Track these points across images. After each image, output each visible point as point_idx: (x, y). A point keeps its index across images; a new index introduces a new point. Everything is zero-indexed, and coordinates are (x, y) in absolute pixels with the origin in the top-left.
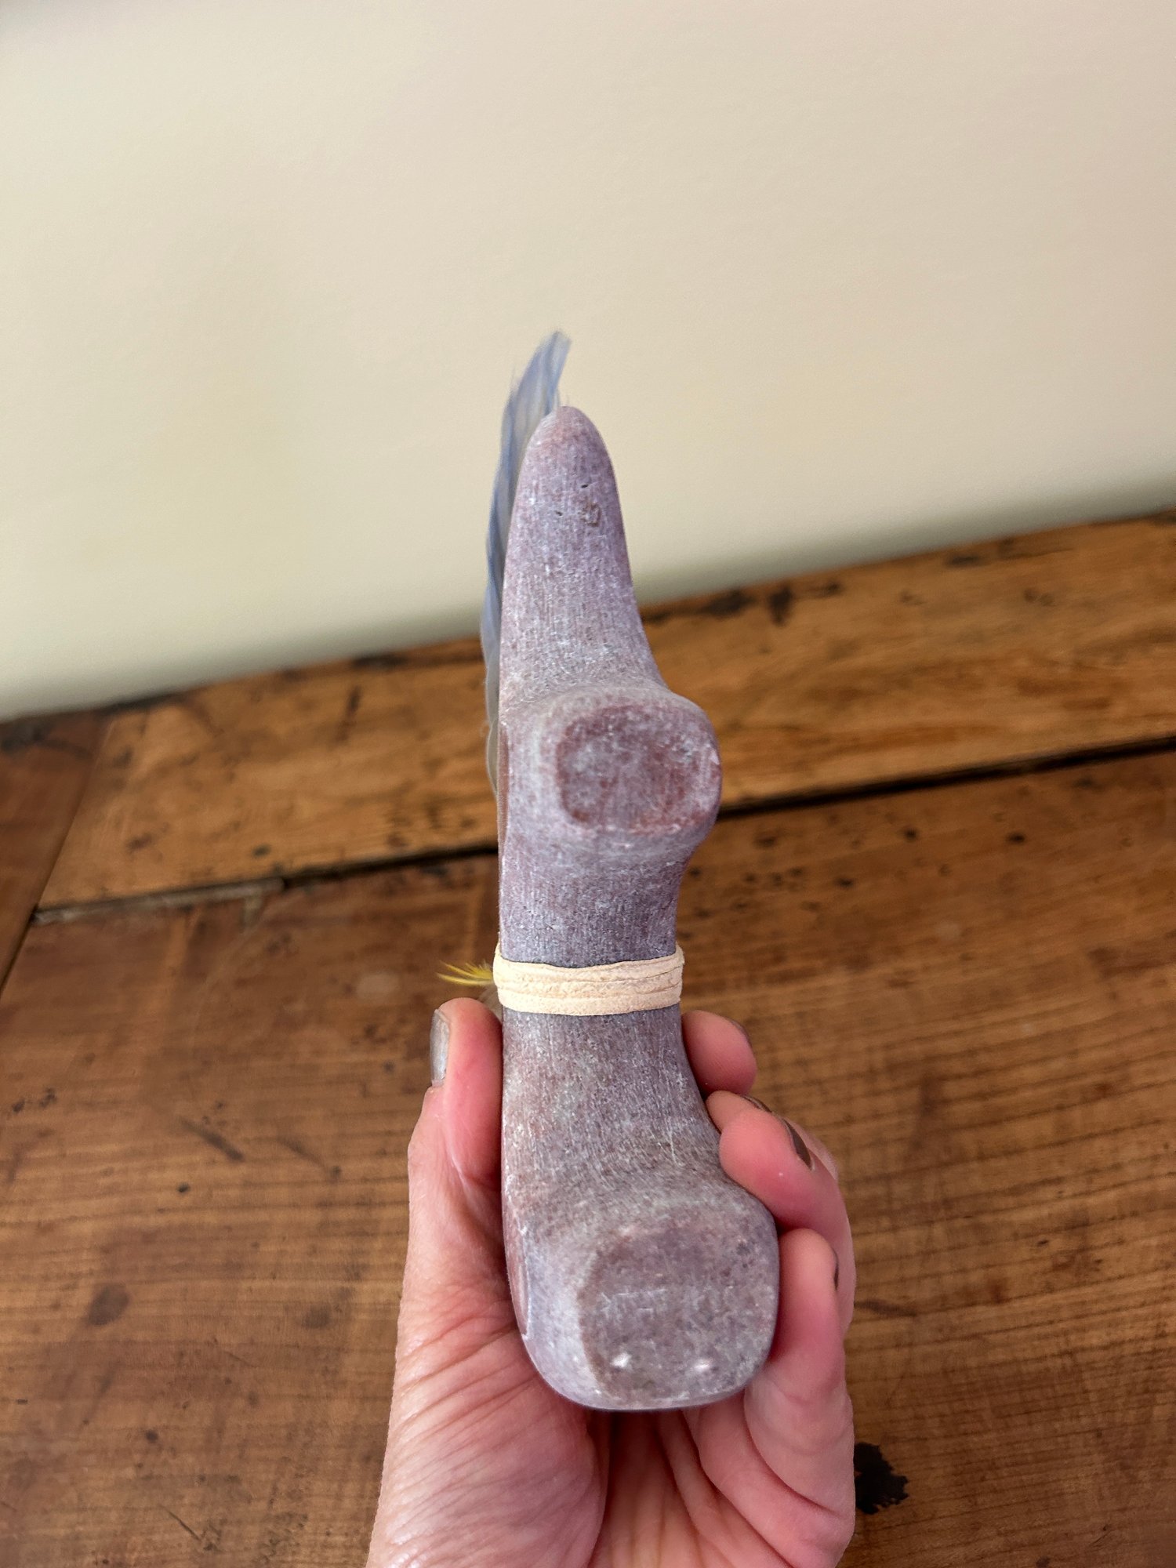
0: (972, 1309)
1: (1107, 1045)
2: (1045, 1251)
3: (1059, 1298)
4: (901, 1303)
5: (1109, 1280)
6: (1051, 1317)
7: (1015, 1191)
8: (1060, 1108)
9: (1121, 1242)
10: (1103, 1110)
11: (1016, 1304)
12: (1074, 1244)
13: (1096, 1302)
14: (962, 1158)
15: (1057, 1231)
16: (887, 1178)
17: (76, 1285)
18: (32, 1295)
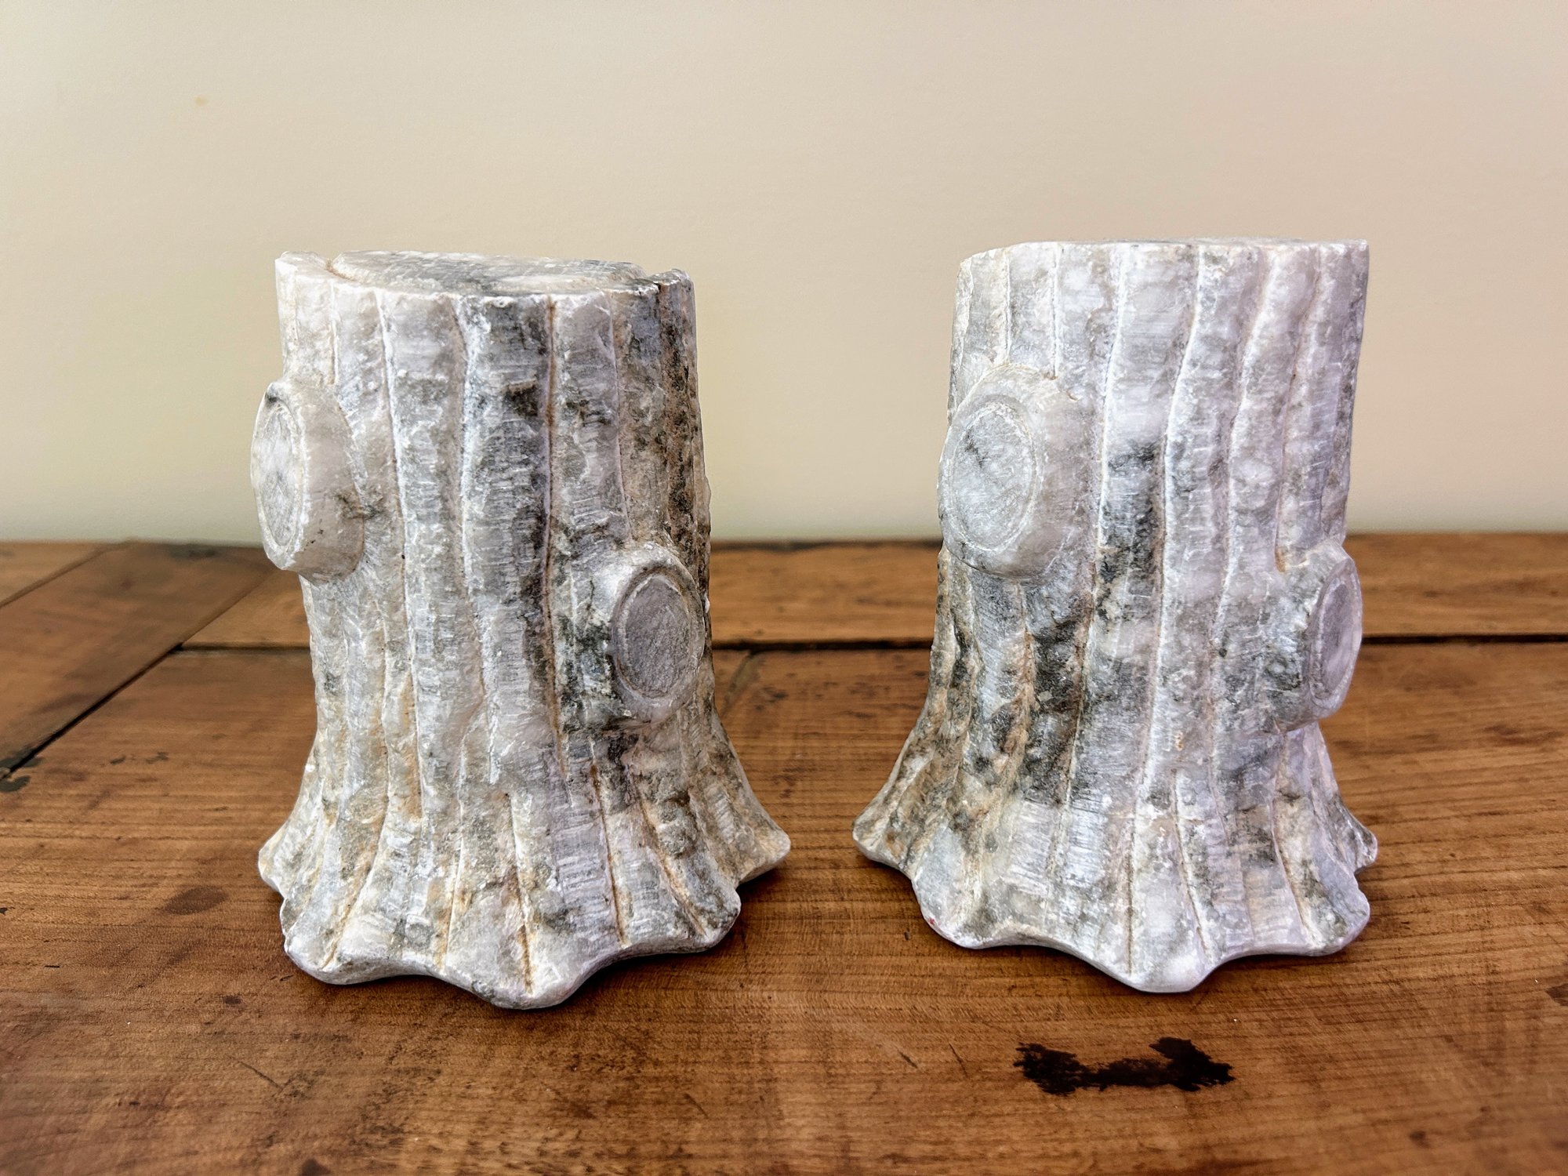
17: (156, 885)
18: (93, 888)
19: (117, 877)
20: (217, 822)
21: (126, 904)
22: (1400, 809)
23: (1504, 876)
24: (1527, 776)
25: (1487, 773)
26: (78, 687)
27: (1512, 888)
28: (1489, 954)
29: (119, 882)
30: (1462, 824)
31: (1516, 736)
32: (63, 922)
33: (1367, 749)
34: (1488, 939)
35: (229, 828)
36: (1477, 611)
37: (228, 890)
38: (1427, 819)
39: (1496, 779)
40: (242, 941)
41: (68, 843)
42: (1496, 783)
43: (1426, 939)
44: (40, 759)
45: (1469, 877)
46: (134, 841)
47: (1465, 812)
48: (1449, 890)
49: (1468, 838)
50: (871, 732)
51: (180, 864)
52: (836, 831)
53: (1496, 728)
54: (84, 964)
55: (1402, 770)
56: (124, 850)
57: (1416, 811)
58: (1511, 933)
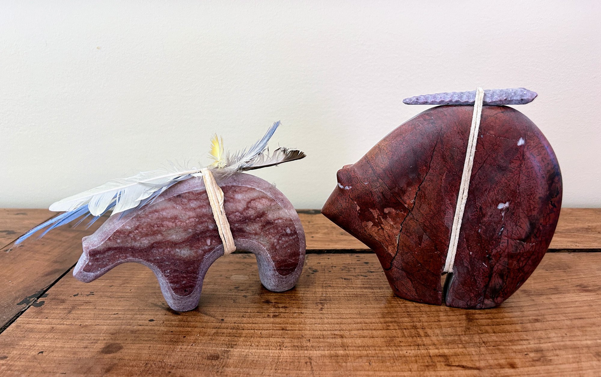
0: (504, 369)
1: (535, 310)
2: (528, 356)
3: (538, 368)
4: (473, 366)
5: (556, 364)
6: (536, 372)
7: (511, 341)
8: (522, 323)
9: (557, 355)
10: (538, 325)
11: (521, 369)
12: (539, 355)
13: (554, 369)
14: (487, 332)
15: (531, 352)
16: (459, 335)
17: (97, 343)
18: (74, 344)
19: (82, 340)
20: (115, 319)
21: (86, 350)
22: (545, 316)
23: (584, 342)
24: (592, 304)
25: (577, 303)
26: (57, 266)
27: (588, 347)
28: (581, 372)
29: (83, 341)
30: (568, 322)
31: (588, 288)
32: (65, 357)
33: (533, 293)
34: (580, 366)
35: (121, 321)
36: (571, 240)
37: (123, 345)
38: (556, 320)
39: (580, 305)
40: (131, 364)
41: (62, 327)
42: (581, 307)
43: (558, 366)
44: (48, 294)
45: (572, 343)
46: (86, 326)
47: (570, 318)
48: (565, 347)
49: (571, 328)
50: (350, 285)
51: (104, 335)
52: (341, 324)
53: (580, 286)
54: (74, 372)
55: (546, 301)
56: (82, 329)
57: (552, 317)
58: (589, 364)
